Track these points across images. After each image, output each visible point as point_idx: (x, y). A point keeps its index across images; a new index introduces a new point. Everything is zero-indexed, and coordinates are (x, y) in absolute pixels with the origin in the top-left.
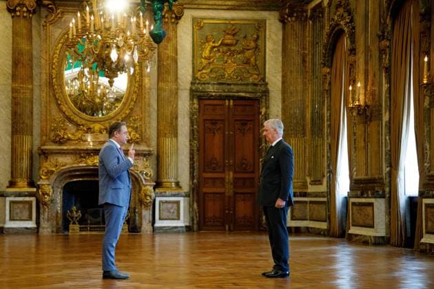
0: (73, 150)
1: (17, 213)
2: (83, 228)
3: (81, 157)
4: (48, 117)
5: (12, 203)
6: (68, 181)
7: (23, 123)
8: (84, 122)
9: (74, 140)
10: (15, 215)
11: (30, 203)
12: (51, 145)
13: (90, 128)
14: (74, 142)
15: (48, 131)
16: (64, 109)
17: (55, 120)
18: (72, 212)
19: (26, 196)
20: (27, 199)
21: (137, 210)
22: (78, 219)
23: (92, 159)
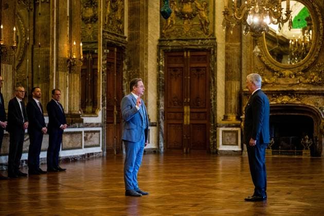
1: (227, 140)
2: (275, 152)
3: (273, 97)
5: (224, 132)
7: (232, 72)
9: (269, 84)
10: (226, 141)
11: (236, 132)
13: (282, 74)
17: (257, 68)
19: (233, 127)
20: (235, 129)
21: (318, 139)
22: (272, 144)
23: (281, 98)
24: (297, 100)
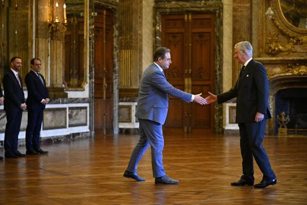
0: (281, 60)
2: (290, 131)
3: (289, 67)
4: (264, 32)
5: (231, 108)
6: (279, 88)
8: (295, 35)
9: (284, 52)
12: (265, 57)
13: (299, 40)
14: (284, 53)
15: (264, 44)
16: (278, 24)
17: (271, 34)
18: (281, 117)
22: (287, 123)
23: (297, 69)
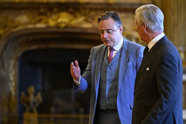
3: (41, 14)
6: (26, 48)
18: (27, 94)
22: (37, 105)
23: (54, 17)
24: (86, 21)
